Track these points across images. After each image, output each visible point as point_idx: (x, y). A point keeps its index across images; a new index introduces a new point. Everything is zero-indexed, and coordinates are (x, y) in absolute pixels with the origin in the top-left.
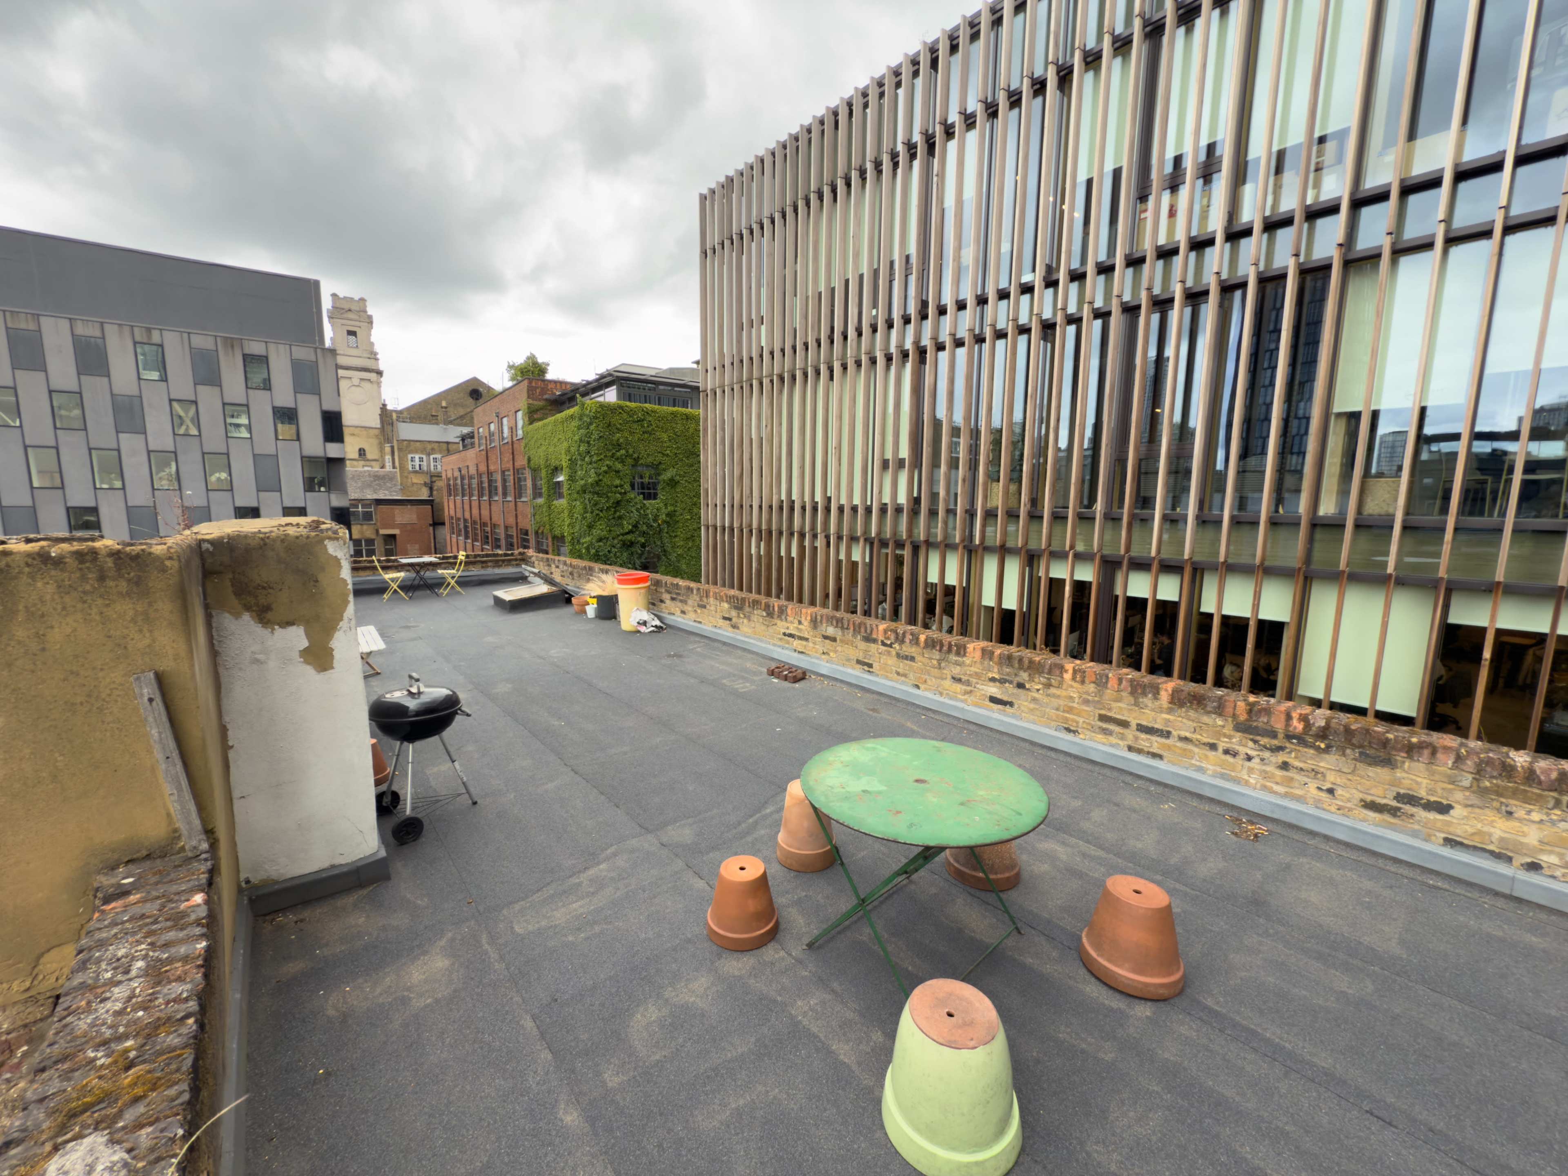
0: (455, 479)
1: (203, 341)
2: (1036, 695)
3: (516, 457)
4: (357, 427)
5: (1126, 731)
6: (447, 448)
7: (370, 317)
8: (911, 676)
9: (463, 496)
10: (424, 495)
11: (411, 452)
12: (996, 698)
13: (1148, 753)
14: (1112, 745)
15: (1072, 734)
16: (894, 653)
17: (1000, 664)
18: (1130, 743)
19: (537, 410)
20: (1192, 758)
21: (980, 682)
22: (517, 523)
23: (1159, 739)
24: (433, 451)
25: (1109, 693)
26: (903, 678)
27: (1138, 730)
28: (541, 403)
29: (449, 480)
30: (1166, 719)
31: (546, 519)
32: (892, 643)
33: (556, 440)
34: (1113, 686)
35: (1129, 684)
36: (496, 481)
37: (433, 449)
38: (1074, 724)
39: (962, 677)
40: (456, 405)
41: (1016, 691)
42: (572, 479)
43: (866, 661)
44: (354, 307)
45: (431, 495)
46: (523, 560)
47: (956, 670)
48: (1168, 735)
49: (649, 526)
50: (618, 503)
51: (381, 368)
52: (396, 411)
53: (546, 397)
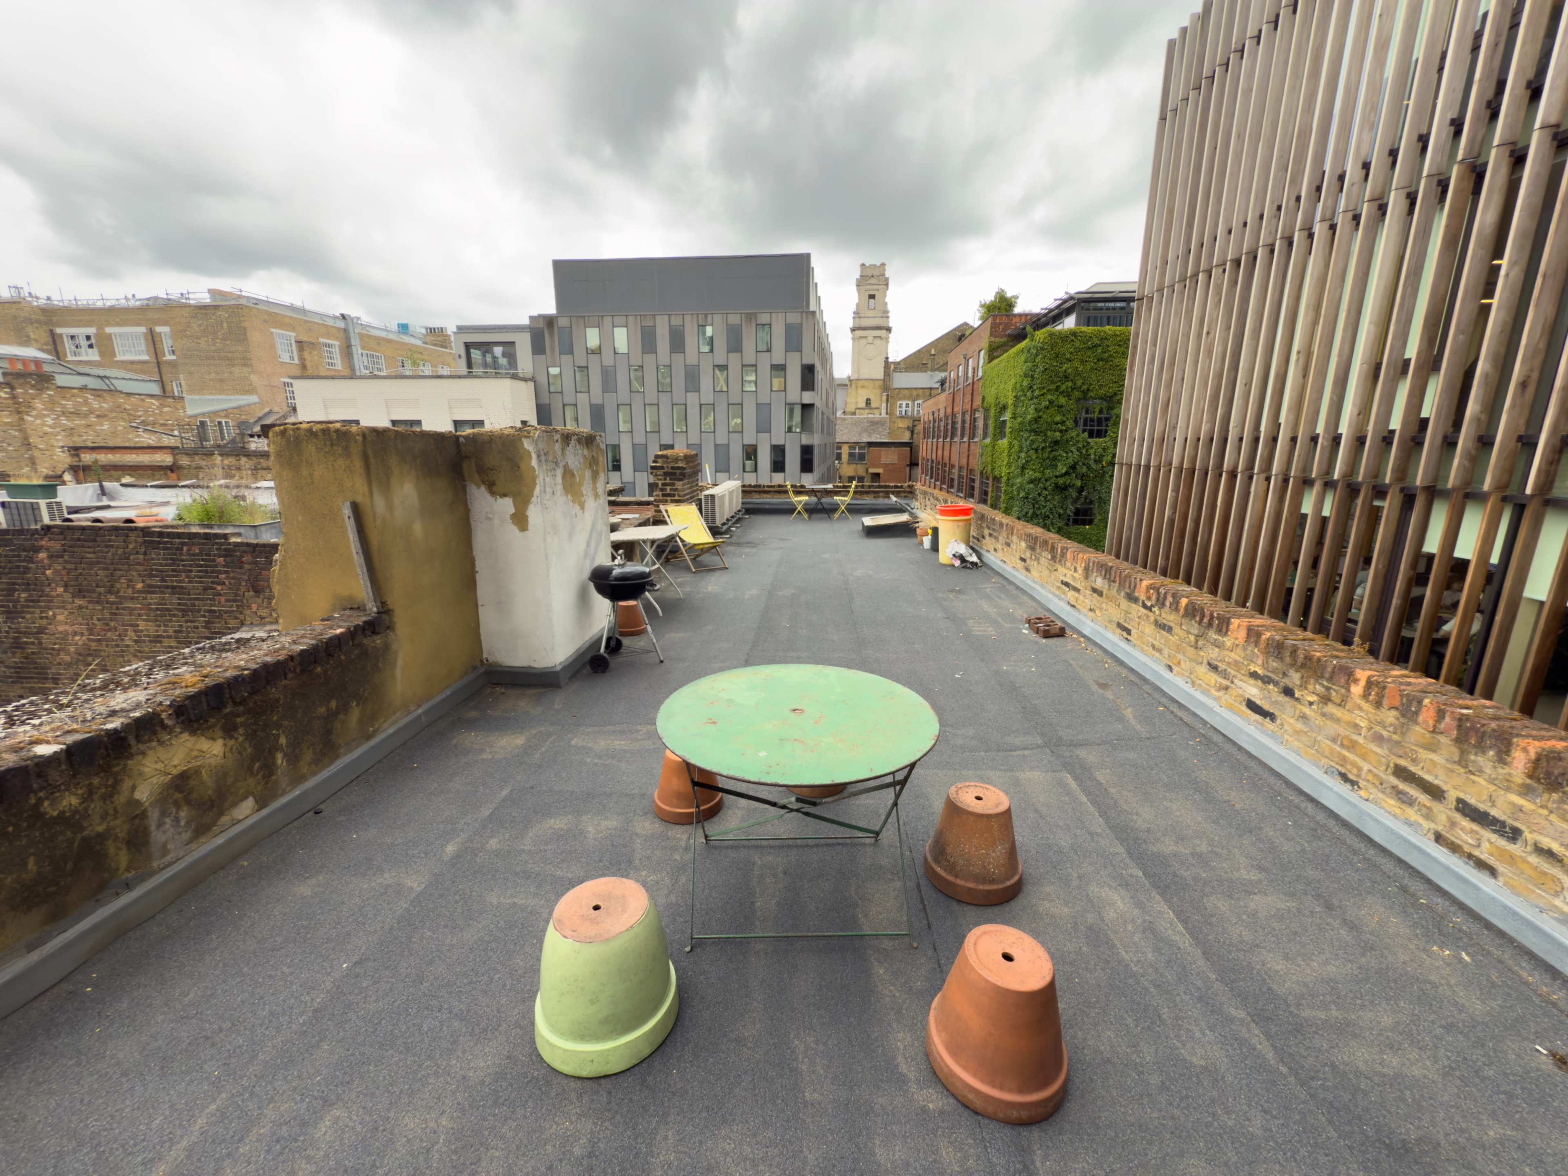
0: (929, 422)
1: (734, 319)
2: (1307, 710)
3: (974, 398)
4: (866, 380)
5: (1437, 807)
6: (929, 393)
7: (887, 279)
8: (1166, 652)
9: (933, 438)
10: (906, 438)
11: (900, 399)
12: (1254, 703)
13: (1470, 856)
14: (1409, 823)
15: (1348, 786)
16: (1152, 619)
17: (1267, 653)
18: (1440, 828)
19: (999, 347)
20: (1557, 894)
21: (1239, 676)
22: (968, 464)
23: (1494, 837)
24: (918, 397)
25: (1418, 732)
26: (1157, 654)
27: (1457, 809)
28: (1003, 339)
29: (925, 423)
30: (1514, 805)
31: (989, 459)
32: (1152, 606)
33: (1007, 376)
34: (1425, 722)
35: (1455, 724)
36: (957, 423)
37: (918, 395)
38: (1355, 771)
39: (1219, 664)
40: (941, 352)
41: (1282, 698)
42: (1014, 417)
43: (1126, 625)
44: (876, 273)
45: (912, 438)
46: (911, 492)
47: (1213, 654)
48: (1515, 835)
49: (1089, 468)
50: (1056, 442)
51: (891, 325)
52: (894, 363)
53: (1008, 332)
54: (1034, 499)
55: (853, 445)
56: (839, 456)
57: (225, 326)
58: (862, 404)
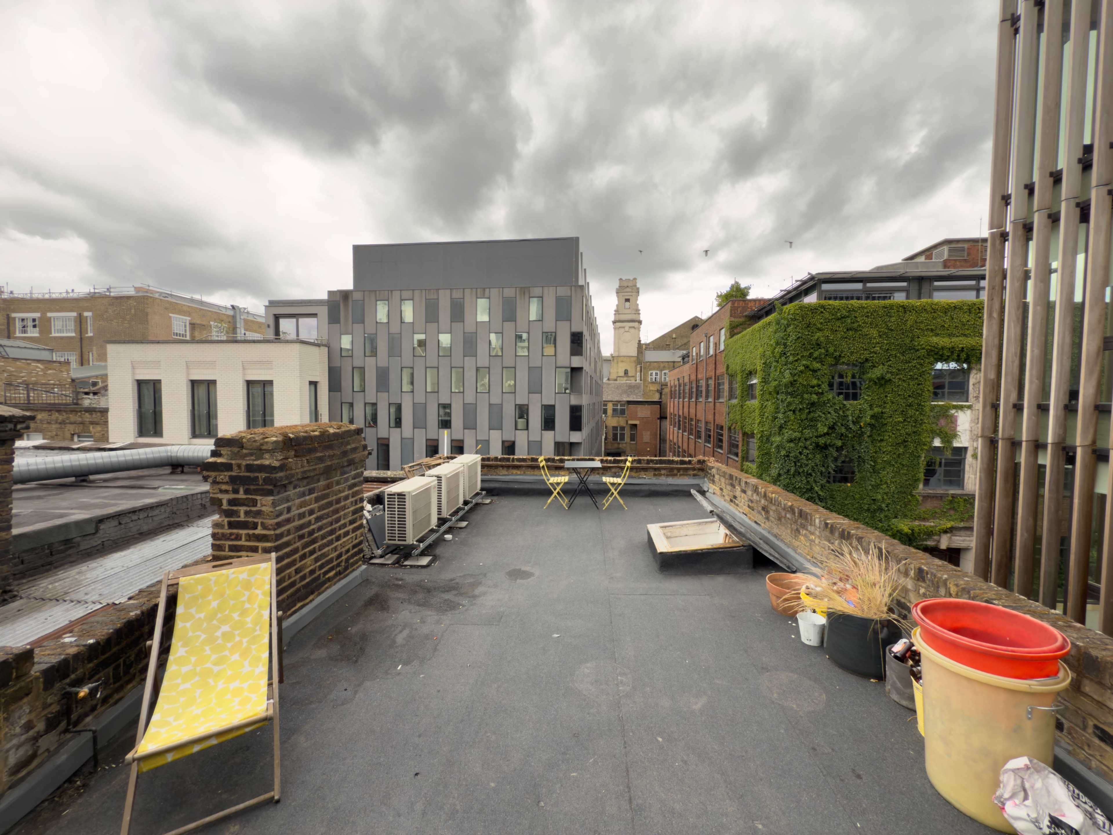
0: (675, 386)
1: (509, 292)
3: (717, 367)
4: (624, 356)
6: (673, 365)
7: (638, 289)
9: (679, 398)
10: (656, 398)
11: (651, 370)
19: (737, 326)
22: (714, 420)
24: (664, 368)
28: (742, 320)
29: (671, 387)
31: (738, 417)
33: (752, 347)
36: (702, 386)
37: (664, 367)
40: (682, 337)
42: (765, 381)
44: (630, 284)
45: (661, 398)
49: (848, 428)
50: (813, 404)
51: (641, 319)
52: (646, 344)
53: (745, 314)
54: (796, 457)
55: (616, 403)
56: (605, 412)
57: (133, 311)
58: (622, 374)
